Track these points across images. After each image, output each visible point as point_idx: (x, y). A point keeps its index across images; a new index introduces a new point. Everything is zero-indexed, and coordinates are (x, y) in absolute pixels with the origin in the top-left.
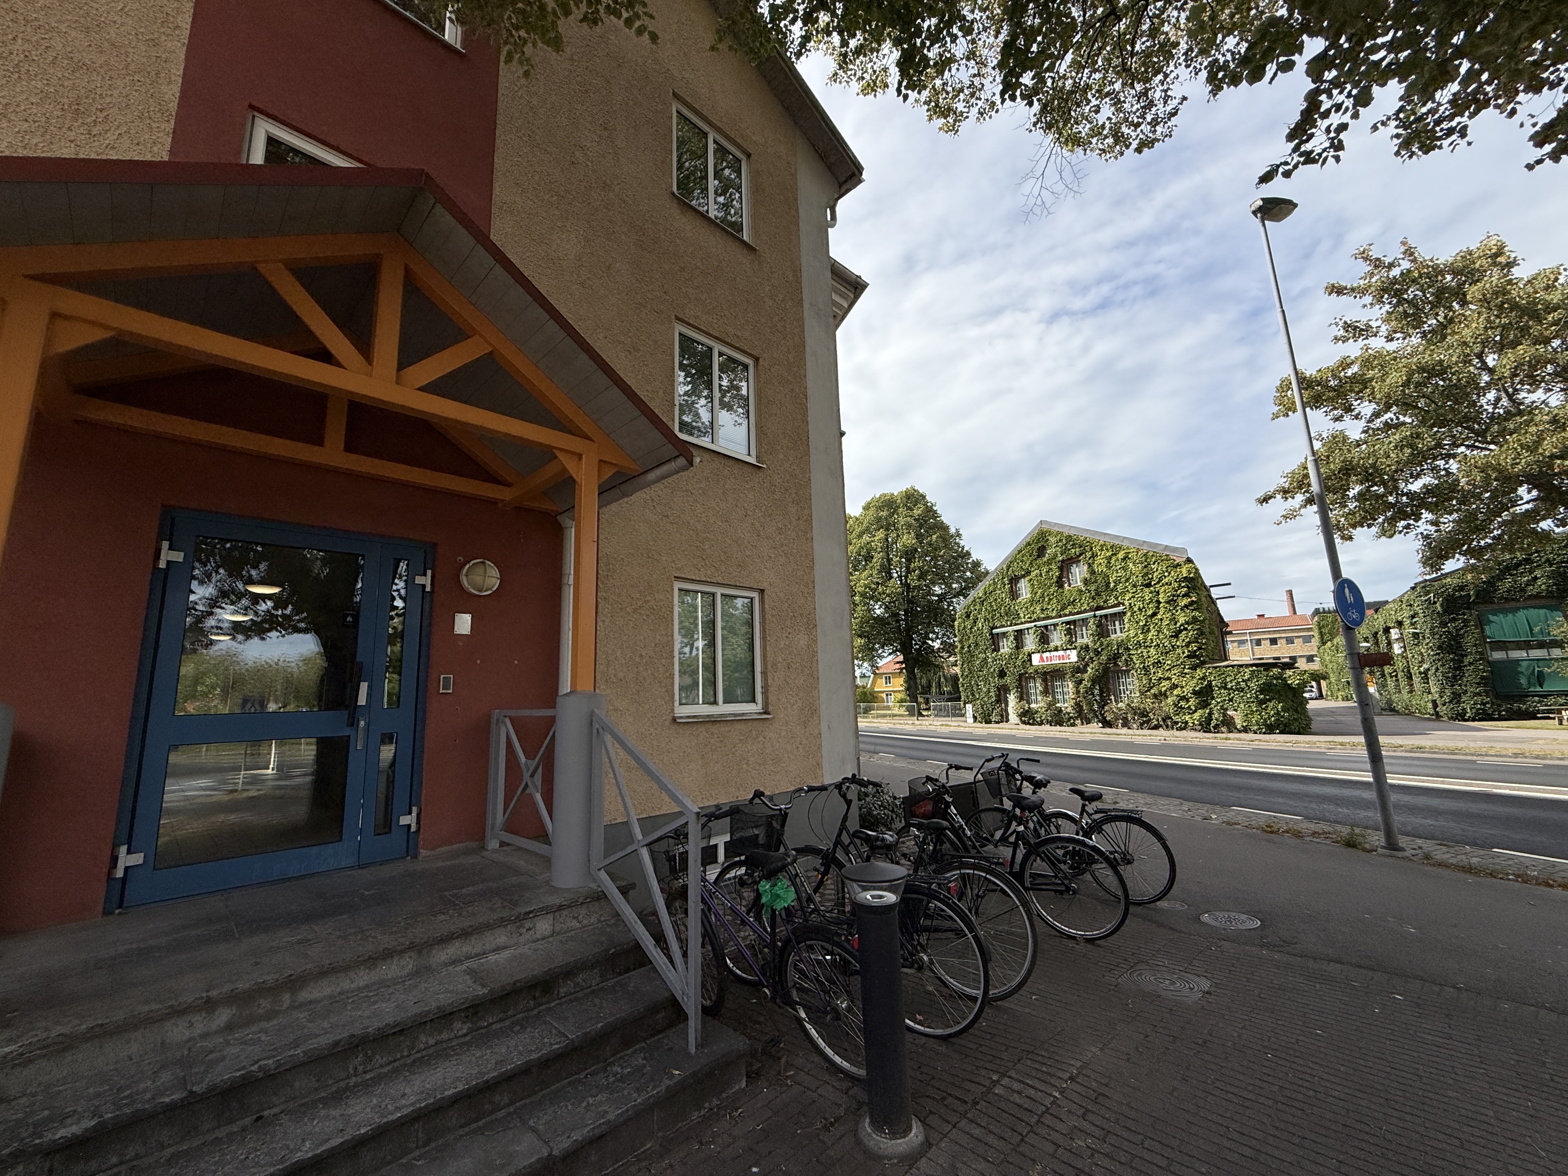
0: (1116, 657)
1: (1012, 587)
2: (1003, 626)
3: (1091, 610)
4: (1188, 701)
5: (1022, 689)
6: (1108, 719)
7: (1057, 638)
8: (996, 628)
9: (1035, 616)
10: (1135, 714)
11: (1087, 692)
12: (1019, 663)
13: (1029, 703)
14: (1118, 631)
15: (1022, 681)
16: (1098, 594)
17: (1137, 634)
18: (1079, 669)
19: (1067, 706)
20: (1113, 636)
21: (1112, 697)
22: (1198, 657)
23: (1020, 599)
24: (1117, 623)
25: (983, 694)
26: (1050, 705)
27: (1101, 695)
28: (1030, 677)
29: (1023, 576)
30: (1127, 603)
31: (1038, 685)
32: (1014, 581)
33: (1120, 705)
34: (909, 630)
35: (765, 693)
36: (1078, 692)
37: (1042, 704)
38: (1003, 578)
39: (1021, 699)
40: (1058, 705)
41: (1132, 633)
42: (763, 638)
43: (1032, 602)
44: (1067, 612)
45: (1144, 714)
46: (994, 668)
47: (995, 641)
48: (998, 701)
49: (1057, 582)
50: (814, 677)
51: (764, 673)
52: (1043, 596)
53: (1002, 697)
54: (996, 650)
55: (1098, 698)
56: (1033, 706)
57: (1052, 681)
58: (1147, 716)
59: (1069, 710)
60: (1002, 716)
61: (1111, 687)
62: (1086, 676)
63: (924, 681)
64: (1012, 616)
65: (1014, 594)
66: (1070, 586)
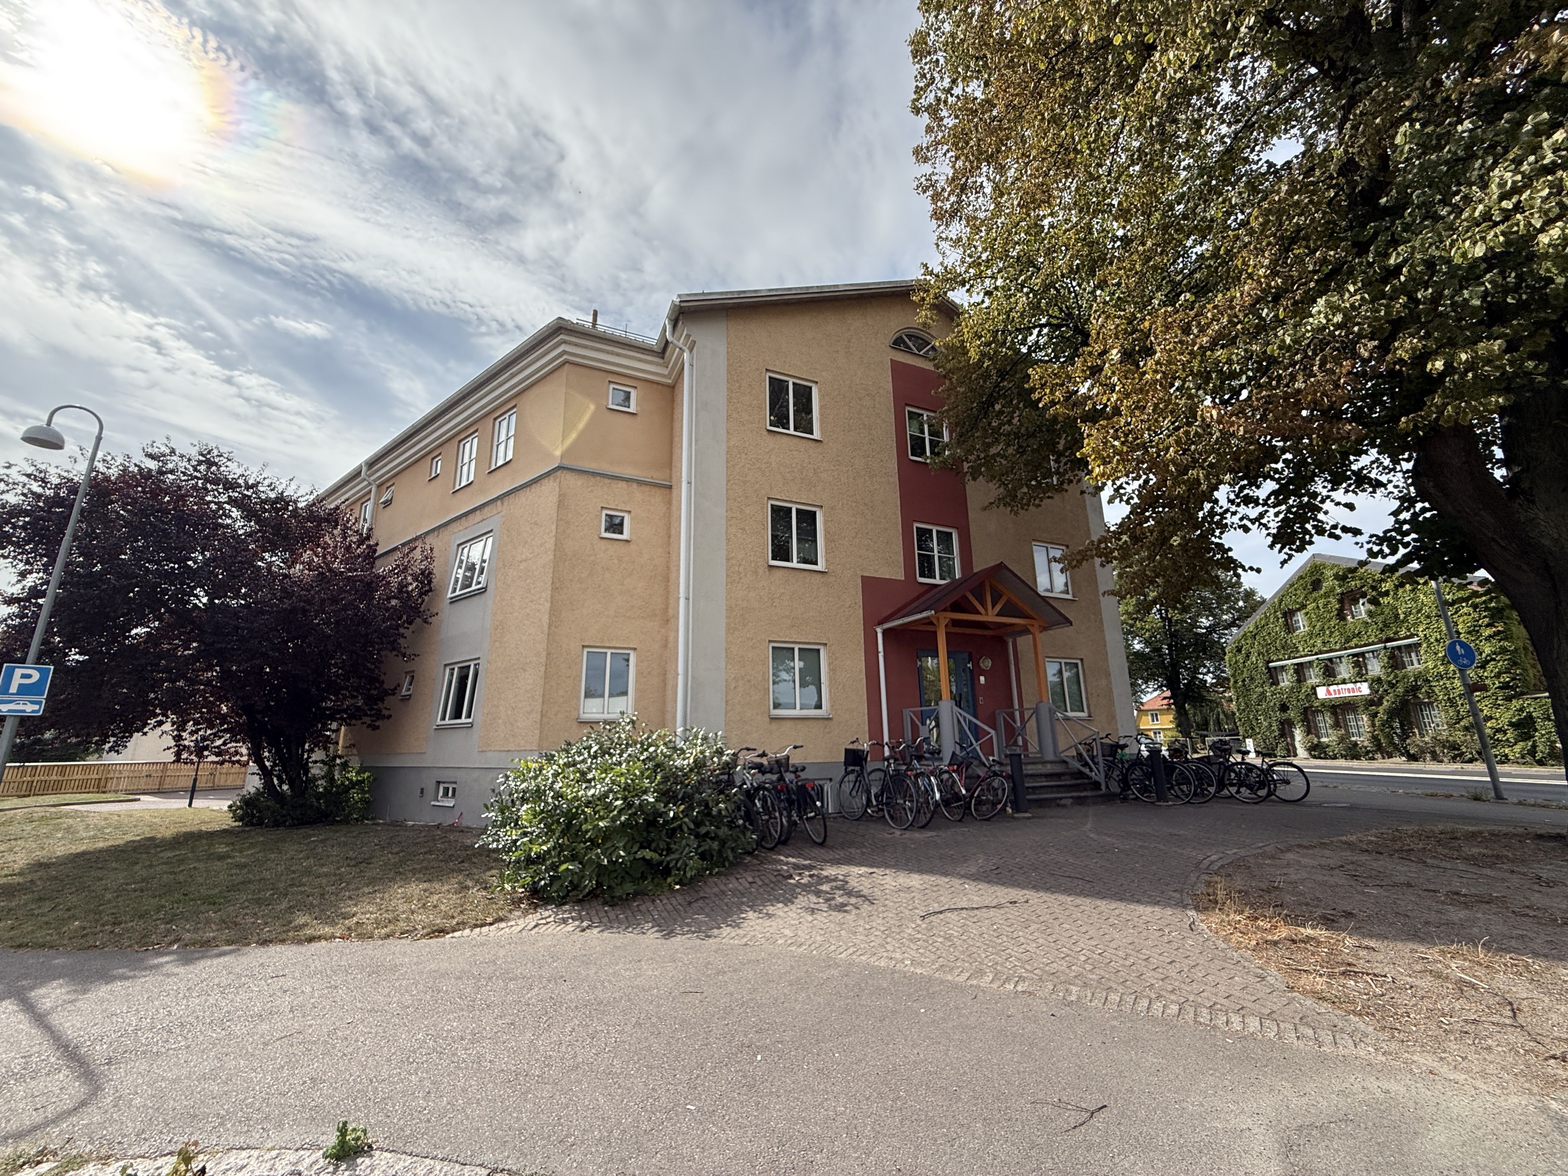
0: (1415, 689)
1: (1286, 620)
2: (1280, 660)
3: (1380, 641)
4: (1505, 733)
5: (1308, 723)
6: (1412, 752)
7: (1345, 670)
8: (1273, 661)
9: (1316, 650)
10: (1444, 747)
11: (1383, 725)
12: (1302, 696)
13: (1319, 738)
14: (1415, 662)
15: (1309, 716)
16: (1386, 625)
17: (1436, 666)
18: (1371, 703)
19: (1363, 740)
20: (1410, 668)
21: (1416, 730)
22: (1512, 688)
23: (1297, 632)
24: (1413, 655)
25: (1263, 729)
26: (1342, 740)
27: (1402, 727)
28: (1318, 711)
29: (1299, 610)
30: (1420, 634)
31: (1327, 719)
32: (1289, 614)
33: (1427, 739)
34: (1175, 665)
35: (1088, 708)
36: (1373, 725)
37: (1334, 738)
38: (1275, 612)
39: (1308, 732)
40: (1353, 739)
41: (1430, 664)
42: (1085, 682)
43: (1311, 635)
44: (1352, 644)
45: (1454, 747)
46: (1274, 702)
47: (1273, 675)
48: (1283, 735)
49: (1338, 615)
50: (1111, 701)
51: (1087, 699)
52: (1322, 629)
53: (1287, 731)
54: (1276, 683)
55: (1398, 731)
56: (1324, 740)
57: (1343, 714)
58: (1458, 749)
59: (1366, 743)
60: (1288, 750)
61: (1413, 720)
62: (1381, 709)
63: (1198, 718)
64: (1290, 650)
65: (1290, 628)
66: (1353, 617)
